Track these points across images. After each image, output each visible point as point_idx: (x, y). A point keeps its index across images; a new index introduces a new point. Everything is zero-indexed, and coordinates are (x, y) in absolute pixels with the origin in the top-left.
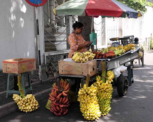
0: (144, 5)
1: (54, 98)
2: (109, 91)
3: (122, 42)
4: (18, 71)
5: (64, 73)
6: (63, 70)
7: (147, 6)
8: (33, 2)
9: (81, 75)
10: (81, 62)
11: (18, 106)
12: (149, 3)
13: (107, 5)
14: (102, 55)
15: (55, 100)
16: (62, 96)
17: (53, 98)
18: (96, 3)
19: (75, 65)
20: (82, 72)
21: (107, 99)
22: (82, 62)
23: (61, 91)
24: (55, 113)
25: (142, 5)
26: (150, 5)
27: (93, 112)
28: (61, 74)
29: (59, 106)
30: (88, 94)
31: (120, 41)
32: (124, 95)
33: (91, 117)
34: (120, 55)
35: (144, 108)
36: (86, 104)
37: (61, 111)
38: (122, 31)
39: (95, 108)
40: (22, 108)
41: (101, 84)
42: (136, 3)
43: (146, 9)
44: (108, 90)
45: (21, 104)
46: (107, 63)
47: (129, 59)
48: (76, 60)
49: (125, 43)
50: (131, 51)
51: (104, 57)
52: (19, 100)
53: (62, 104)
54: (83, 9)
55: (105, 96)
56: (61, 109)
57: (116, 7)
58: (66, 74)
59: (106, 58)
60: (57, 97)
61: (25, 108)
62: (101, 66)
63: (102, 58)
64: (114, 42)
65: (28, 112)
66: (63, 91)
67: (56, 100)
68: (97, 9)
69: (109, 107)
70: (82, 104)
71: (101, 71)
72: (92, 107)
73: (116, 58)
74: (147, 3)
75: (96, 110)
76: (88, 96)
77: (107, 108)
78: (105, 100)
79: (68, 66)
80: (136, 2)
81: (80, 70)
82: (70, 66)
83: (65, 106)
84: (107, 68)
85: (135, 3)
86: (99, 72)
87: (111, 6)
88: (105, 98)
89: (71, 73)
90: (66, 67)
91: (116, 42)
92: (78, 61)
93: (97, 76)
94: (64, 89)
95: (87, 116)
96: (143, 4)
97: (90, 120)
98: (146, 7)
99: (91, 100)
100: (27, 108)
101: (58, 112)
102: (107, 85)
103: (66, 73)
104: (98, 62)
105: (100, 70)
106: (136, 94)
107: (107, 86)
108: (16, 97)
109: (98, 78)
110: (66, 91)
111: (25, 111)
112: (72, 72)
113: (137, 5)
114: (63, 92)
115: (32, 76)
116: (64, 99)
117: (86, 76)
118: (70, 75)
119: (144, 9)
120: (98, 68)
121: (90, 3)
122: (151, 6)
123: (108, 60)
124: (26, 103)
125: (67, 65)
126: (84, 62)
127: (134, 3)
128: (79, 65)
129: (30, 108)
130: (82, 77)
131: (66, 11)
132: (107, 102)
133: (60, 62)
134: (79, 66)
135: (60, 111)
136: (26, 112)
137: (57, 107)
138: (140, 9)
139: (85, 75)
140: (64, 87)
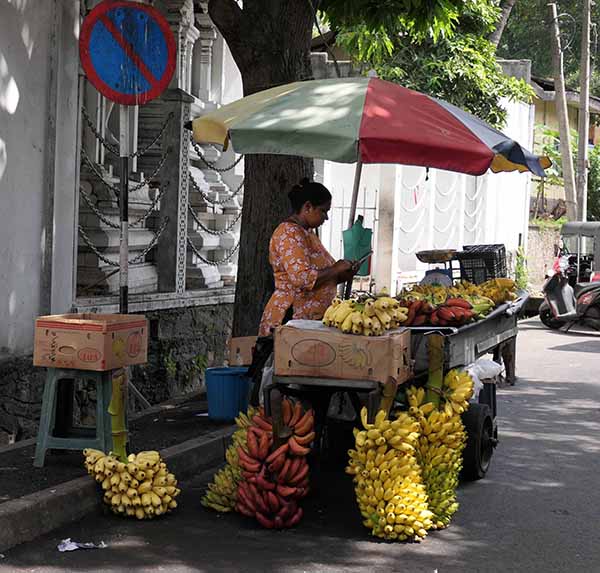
0: (495, 91)
1: (254, 461)
2: (455, 440)
3: (462, 268)
4: (103, 362)
5: (296, 369)
6: (293, 360)
7: (508, 97)
8: (117, 86)
9: (362, 380)
10: (367, 332)
11: (107, 494)
12: (518, 83)
13: (431, 124)
14: (429, 313)
15: (260, 468)
16: (290, 455)
17: (252, 464)
18: (393, 117)
19: (345, 344)
20: (370, 370)
21: (447, 470)
22: (370, 335)
23: (284, 435)
24: (259, 515)
25: (484, 90)
26: (521, 94)
27: (410, 507)
28: (285, 373)
29: (275, 491)
30: (390, 447)
31: (456, 264)
32: (480, 474)
33: (400, 528)
34: (481, 318)
35: (566, 513)
36: (383, 483)
37: (284, 510)
38: (391, 214)
39: (415, 494)
40: (126, 501)
41: (426, 416)
42: (458, 79)
43: (501, 111)
44: (453, 437)
45: (122, 486)
46: (447, 342)
47: (498, 336)
48: (345, 326)
49: (474, 273)
50: (509, 307)
51: (435, 318)
52: (114, 470)
53: (287, 483)
54: (351, 139)
55: (444, 457)
56: (283, 501)
57: (466, 135)
58: (303, 376)
59: (444, 323)
60: (269, 459)
61: (137, 501)
62: (428, 353)
63: (428, 324)
64: (432, 267)
65: (146, 519)
66: (290, 437)
67: (264, 467)
68: (400, 142)
69: (452, 499)
70: (368, 482)
71: (427, 369)
72: (406, 490)
73: (471, 325)
74: (505, 81)
75: (417, 502)
76: (392, 452)
77: (447, 501)
78: (440, 473)
79: (315, 347)
80: (458, 75)
81: (360, 360)
82: (326, 346)
83: (299, 490)
84: (449, 361)
85: (452, 76)
86: (416, 372)
87: (449, 133)
88: (443, 465)
89: (323, 371)
90: (307, 349)
91: (441, 266)
92: (355, 328)
93: (410, 388)
94: (296, 432)
95: (388, 524)
96: (487, 87)
97: (396, 536)
98: (503, 102)
99: (400, 466)
100: (146, 500)
101: (270, 513)
102: (448, 419)
103: (306, 370)
104: (414, 336)
105: (422, 364)
106: (522, 474)
107: (449, 424)
108: (98, 460)
109: (416, 395)
110: (306, 438)
111: (135, 515)
112: (326, 367)
113: (461, 90)
114: (292, 441)
115: (22, 405)
116: (296, 464)
117: (384, 381)
118: (319, 377)
119: (492, 112)
120: (413, 358)
121: (369, 115)
122: (525, 100)
123: (452, 332)
124: (141, 482)
125: (312, 343)
126: (374, 335)
127: (447, 77)
128: (360, 342)
129: (157, 501)
130: (369, 387)
131: (271, 138)
132: (448, 480)
133: (280, 332)
134: (358, 347)
135: (279, 510)
136: (140, 514)
137: (270, 493)
138: (472, 110)
139: (377, 380)
140: (293, 421)
